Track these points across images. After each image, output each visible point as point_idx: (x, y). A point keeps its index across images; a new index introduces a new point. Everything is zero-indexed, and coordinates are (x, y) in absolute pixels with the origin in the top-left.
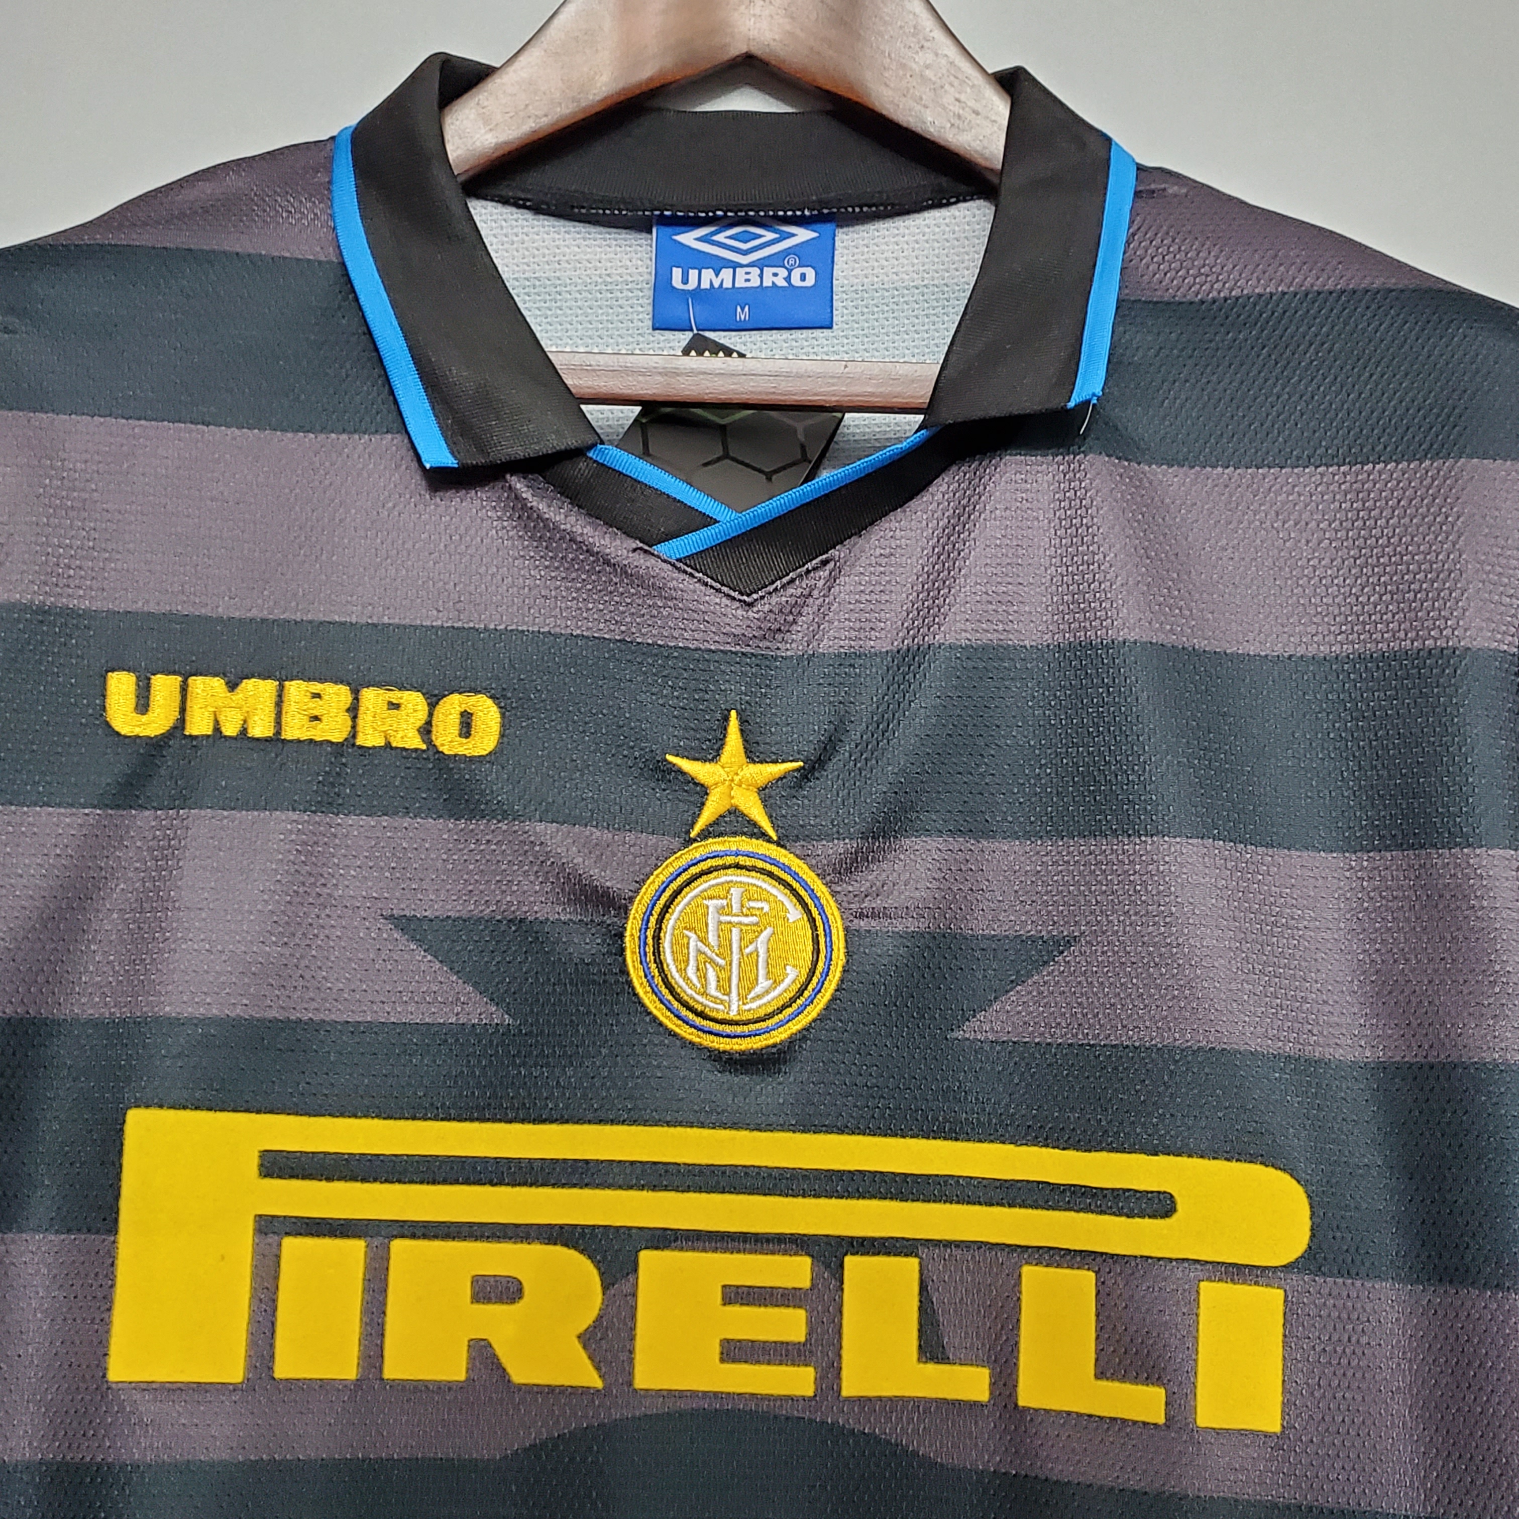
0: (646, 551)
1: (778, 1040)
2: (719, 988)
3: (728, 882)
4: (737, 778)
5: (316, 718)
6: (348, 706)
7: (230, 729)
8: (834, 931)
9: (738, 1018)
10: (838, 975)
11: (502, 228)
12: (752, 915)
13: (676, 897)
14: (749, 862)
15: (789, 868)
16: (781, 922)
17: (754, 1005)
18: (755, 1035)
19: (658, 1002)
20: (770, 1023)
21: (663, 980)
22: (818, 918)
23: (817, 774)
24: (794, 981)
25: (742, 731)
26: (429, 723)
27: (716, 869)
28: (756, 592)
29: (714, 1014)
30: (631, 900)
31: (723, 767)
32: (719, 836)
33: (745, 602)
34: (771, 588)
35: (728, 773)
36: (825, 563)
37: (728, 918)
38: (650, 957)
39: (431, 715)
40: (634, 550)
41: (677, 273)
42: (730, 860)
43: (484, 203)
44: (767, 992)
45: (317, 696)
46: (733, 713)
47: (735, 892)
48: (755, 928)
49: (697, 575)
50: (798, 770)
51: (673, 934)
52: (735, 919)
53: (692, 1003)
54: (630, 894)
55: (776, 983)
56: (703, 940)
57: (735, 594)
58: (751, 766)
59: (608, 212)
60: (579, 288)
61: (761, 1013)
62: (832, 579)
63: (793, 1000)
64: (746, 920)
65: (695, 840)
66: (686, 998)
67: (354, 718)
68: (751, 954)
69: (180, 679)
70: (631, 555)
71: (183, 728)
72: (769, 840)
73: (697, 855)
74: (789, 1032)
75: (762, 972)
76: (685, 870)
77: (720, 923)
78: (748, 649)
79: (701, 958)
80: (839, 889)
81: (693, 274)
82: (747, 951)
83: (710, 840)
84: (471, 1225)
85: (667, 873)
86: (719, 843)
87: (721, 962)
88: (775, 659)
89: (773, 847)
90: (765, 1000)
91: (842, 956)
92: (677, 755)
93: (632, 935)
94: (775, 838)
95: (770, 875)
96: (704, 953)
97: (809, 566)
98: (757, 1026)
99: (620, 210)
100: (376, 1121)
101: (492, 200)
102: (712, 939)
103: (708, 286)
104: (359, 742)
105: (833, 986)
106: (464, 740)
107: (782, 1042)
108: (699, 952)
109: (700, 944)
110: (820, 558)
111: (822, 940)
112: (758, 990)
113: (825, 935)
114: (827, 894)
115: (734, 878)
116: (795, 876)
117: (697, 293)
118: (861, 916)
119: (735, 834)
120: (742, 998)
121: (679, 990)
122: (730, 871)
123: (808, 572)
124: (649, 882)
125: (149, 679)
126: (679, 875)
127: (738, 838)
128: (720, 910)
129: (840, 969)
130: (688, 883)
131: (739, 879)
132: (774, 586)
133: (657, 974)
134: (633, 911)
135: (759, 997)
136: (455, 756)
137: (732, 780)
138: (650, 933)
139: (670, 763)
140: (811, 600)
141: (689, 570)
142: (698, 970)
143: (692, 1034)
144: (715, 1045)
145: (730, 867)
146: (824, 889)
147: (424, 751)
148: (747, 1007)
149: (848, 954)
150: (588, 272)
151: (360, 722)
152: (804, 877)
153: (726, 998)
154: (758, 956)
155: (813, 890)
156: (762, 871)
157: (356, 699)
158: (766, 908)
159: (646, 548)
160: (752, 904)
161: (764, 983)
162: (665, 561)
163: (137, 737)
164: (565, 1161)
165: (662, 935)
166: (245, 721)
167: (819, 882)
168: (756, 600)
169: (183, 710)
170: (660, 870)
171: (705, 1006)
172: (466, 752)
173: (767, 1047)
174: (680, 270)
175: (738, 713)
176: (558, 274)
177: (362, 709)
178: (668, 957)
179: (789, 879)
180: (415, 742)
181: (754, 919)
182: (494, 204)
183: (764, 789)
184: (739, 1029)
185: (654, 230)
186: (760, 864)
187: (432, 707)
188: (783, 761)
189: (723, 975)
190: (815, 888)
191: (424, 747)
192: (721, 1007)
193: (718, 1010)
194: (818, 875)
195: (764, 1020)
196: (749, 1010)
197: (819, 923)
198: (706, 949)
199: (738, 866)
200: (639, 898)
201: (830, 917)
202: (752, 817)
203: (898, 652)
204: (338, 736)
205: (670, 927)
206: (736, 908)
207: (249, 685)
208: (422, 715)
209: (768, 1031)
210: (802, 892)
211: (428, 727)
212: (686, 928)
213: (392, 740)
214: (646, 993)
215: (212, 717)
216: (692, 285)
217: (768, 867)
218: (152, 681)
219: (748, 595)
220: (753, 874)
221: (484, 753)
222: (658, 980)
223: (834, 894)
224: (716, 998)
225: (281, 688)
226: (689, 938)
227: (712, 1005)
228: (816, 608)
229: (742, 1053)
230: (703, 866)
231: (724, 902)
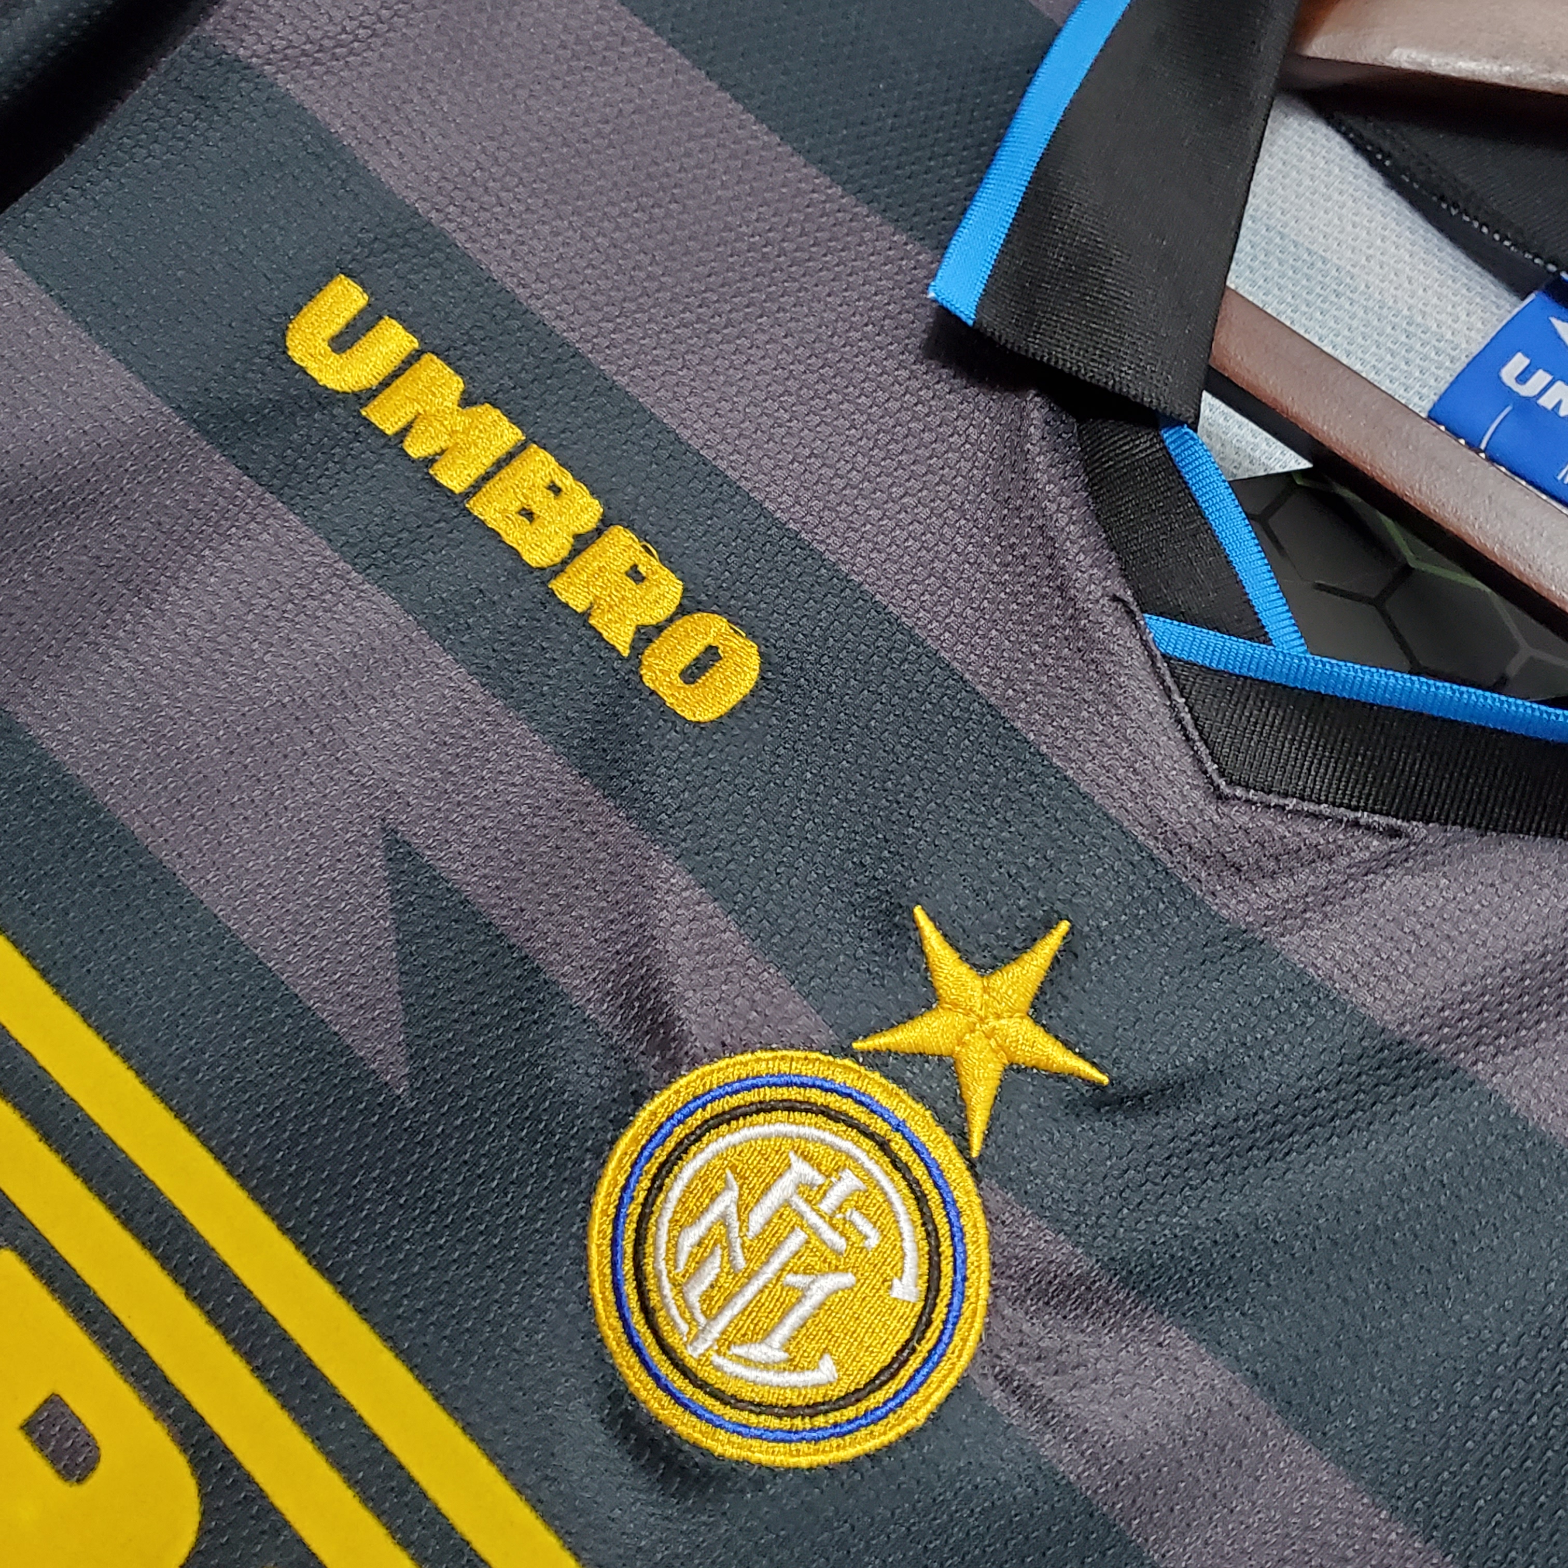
0: (1130, 612)
1: (719, 1450)
2: (706, 1297)
3: (849, 1156)
4: (993, 1022)
5: (529, 515)
6: (582, 531)
7: (416, 448)
8: (944, 1365)
9: (691, 1363)
10: (891, 1436)
11: (1329, 173)
12: (842, 1234)
13: (758, 1112)
14: (905, 1153)
15: (959, 1215)
16: (877, 1281)
17: (731, 1367)
18: (694, 1413)
19: (607, 1242)
20: (729, 1413)
21: (641, 1215)
22: (937, 1324)
23: (1119, 1118)
24: (817, 1386)
25: (1056, 960)
26: (659, 629)
27: (851, 1123)
28: (1247, 787)
29: (665, 1329)
30: (695, 1063)
31: (985, 990)
32: (895, 1081)
33: (1218, 787)
34: (1274, 800)
35: (985, 1005)
36: (1395, 833)
37: (804, 1207)
38: (652, 1167)
39: (670, 620)
40: (1115, 599)
41: (1519, 362)
42: (880, 1127)
43: (1331, 133)
44: (766, 1366)
45: (555, 490)
46: (1064, 926)
47: (849, 1182)
48: (831, 1257)
49: (1176, 696)
50: (1096, 1086)
51: (708, 1162)
52: (813, 1218)
53: (651, 1284)
54: (701, 1053)
55: (792, 1365)
56: (744, 1209)
57: (1212, 767)
58: (1028, 1023)
59: (1485, 230)
60: (1370, 304)
61: (731, 1388)
62: (1384, 863)
63: (791, 1411)
64: (829, 1234)
65: (854, 1056)
66: (649, 1269)
67: (575, 552)
68: (793, 1288)
69: (416, 345)
70: (1104, 601)
71: (363, 405)
72: (963, 1149)
73: (839, 1079)
74: (744, 1454)
75: (784, 1331)
76: (803, 1085)
77: (787, 1203)
78: (1165, 856)
79: (718, 1230)
80: (1008, 1312)
81: (1541, 378)
82: (790, 1279)
83: (876, 1075)
84: (116, 1322)
85: (774, 1067)
86: (885, 1089)
87: (741, 1262)
88: (1197, 903)
89: (960, 1164)
90: (751, 1374)
91: (922, 1414)
92: (932, 919)
93: (654, 1114)
94: (975, 1154)
95: (921, 1199)
96: (728, 1227)
97: (1364, 817)
98: (709, 1402)
99: (1504, 238)
100: (130, 1075)
101: (1345, 135)
102: (757, 1219)
103: (1550, 407)
104: (557, 585)
105: (870, 1445)
106: (680, 683)
107: (721, 1458)
108: (723, 1219)
109: (733, 1209)
110: (1392, 821)
111: (914, 1362)
112: (757, 1352)
113: (925, 1361)
114: (982, 1303)
115: (863, 1157)
116: (958, 1234)
117: (1528, 406)
118: (1005, 1380)
119: (920, 1098)
120: (725, 1343)
121: (649, 1250)
122: (867, 1144)
123: (1356, 824)
124: (740, 1058)
125: (381, 318)
126: (788, 1085)
127: (918, 1107)
128: (803, 1188)
129: (902, 1430)
130: (791, 1107)
131: (869, 1165)
132: (1282, 802)
133: (641, 1199)
134: (683, 1082)
135: (747, 1362)
136: (653, 693)
137: (982, 1020)
138: (680, 1132)
139: (914, 921)
140: (1327, 867)
141: (1169, 680)
142: (699, 1244)
143: (614, 1329)
144: (630, 1377)
145: (871, 1136)
146: (984, 1291)
147: (620, 657)
148: (718, 1360)
149: (934, 1418)
150: (1399, 293)
151: (579, 562)
152: (970, 1248)
153: (702, 1320)
154: (799, 1300)
155: (965, 1279)
156: (913, 1185)
157: (599, 532)
158: (874, 1240)
159: (1134, 608)
160: (857, 1218)
161: (771, 1350)
162: (1145, 644)
163: (303, 370)
164: (298, 1350)
165: (694, 1148)
166: (443, 452)
167: (985, 1276)
168: (1235, 797)
169: (385, 384)
170: (769, 1055)
171: (665, 1306)
172: (669, 701)
173: (695, 1446)
174: (1527, 362)
175: (1071, 931)
176: (1355, 271)
177: (594, 549)
178: (676, 1189)
179: (944, 1229)
180: (622, 639)
181: (841, 1243)
182: (1345, 143)
183: (1019, 1071)
184: (679, 1382)
185: (1532, 297)
186: (919, 1171)
187: (682, 611)
188: (1082, 1055)
189: (727, 1282)
190: (973, 1278)
191: (626, 653)
192: (684, 1327)
193: (675, 1326)
194: (994, 1265)
195: (725, 1403)
196: (718, 1368)
197: (932, 1334)
198: (736, 1224)
199: (883, 1146)
200: (707, 1068)
201: (956, 1339)
202: (967, 1095)
203: (1400, 1043)
204: (535, 557)
205: (713, 1147)
206: (826, 1206)
207: (490, 415)
208: (660, 614)
209: (716, 1423)
210: (947, 1268)
211: (655, 632)
212: (733, 1168)
213: (596, 612)
214: (604, 1212)
215: (410, 417)
216: (1528, 390)
217: (928, 1186)
218: (382, 322)
219: (1230, 783)
220: (897, 1176)
221: (689, 716)
222: (634, 1210)
223: (992, 1309)
224: (690, 1308)
225: (521, 448)
226: (727, 1187)
227: (674, 1312)
228: (1323, 882)
229: (654, 1422)
230: (833, 1101)
231: (820, 1179)
